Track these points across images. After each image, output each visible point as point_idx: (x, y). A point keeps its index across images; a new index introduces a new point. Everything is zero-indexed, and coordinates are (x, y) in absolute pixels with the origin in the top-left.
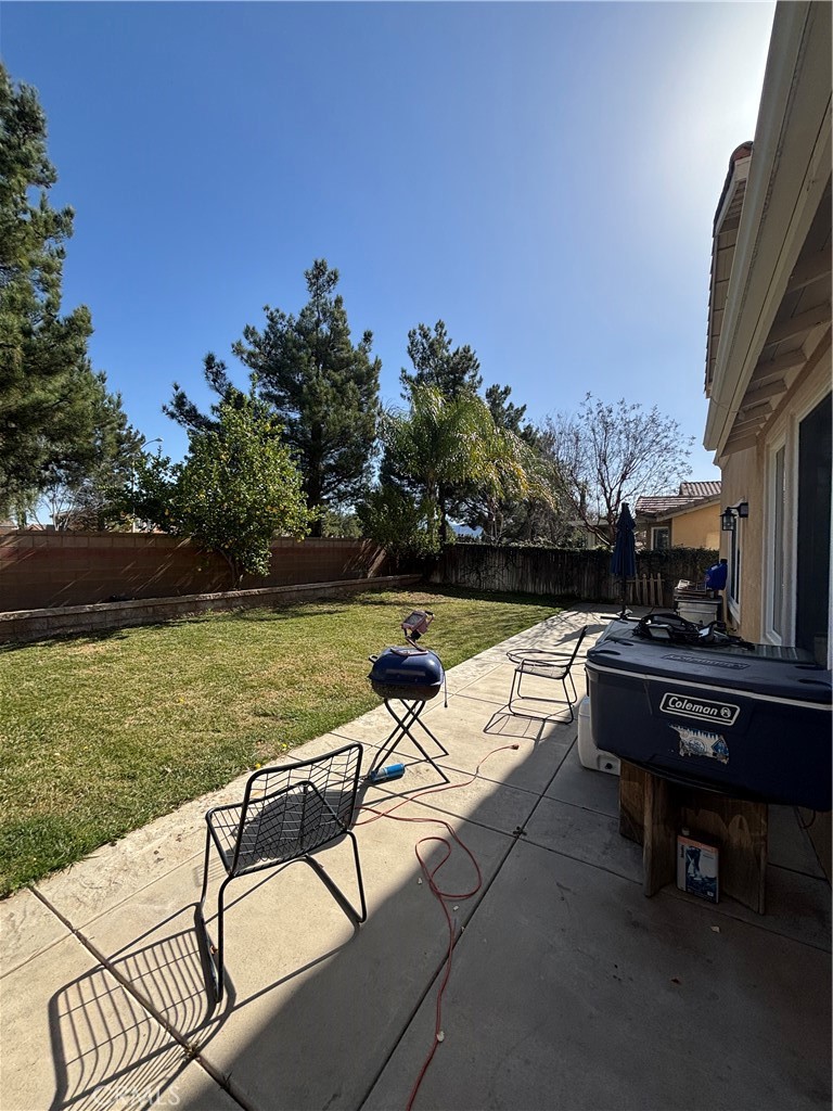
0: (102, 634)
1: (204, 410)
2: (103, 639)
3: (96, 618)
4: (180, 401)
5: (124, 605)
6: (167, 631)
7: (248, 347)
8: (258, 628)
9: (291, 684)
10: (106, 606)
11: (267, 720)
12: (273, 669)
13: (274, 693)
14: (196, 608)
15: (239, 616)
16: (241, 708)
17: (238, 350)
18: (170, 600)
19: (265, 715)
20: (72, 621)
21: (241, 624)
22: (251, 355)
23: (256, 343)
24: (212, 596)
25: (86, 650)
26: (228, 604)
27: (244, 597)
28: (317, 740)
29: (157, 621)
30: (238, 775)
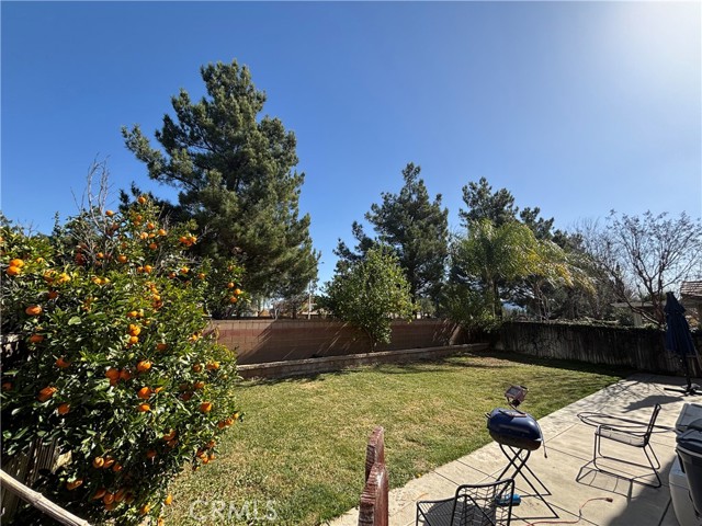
0: (312, 377)
1: (352, 250)
2: (314, 380)
3: (308, 367)
4: (341, 246)
5: (321, 360)
6: (342, 376)
7: (373, 214)
8: (391, 378)
9: (422, 421)
10: (312, 360)
11: (415, 445)
12: (409, 409)
13: (413, 426)
14: (353, 362)
15: (377, 369)
16: (398, 434)
17: (368, 216)
18: (342, 357)
19: (413, 441)
20: (298, 368)
21: (381, 375)
22: (375, 218)
23: (377, 212)
24: (361, 355)
25: (309, 386)
26: (369, 361)
27: (378, 357)
28: (450, 464)
29: (337, 371)
30: (409, 479)
